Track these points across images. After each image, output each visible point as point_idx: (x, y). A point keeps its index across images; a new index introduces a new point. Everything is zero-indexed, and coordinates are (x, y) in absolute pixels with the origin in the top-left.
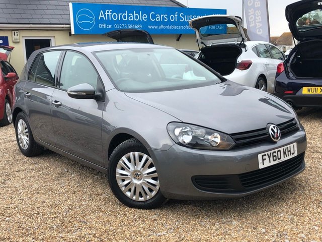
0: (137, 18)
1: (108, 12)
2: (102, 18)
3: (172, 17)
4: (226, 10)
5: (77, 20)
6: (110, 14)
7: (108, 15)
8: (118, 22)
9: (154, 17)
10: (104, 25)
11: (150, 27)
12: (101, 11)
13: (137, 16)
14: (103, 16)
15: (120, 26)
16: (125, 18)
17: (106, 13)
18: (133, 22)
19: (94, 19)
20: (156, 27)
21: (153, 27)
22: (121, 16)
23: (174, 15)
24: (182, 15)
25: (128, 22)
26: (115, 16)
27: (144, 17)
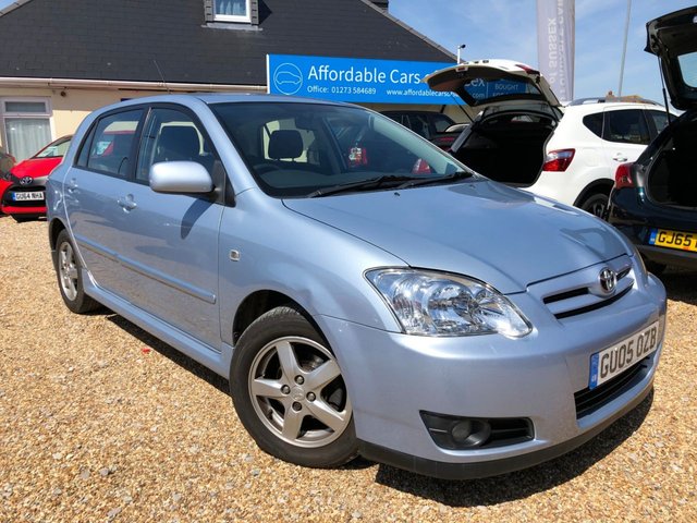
0: (368, 78)
2: (313, 77)
5: (275, 79)
6: (326, 71)
7: (323, 73)
8: (337, 83)
9: (397, 76)
10: (315, 88)
11: (389, 92)
12: (313, 68)
13: (368, 76)
14: (315, 74)
15: (340, 90)
16: (349, 78)
17: (320, 71)
18: (363, 85)
19: (301, 80)
20: (400, 93)
21: (394, 93)
22: (343, 74)
25: (354, 84)
26: (333, 76)
27: (381, 77)
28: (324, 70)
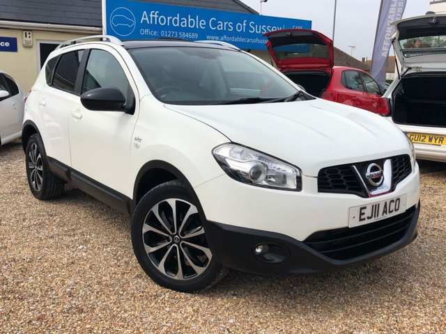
0: (192, 25)
1: (154, 14)
2: (145, 21)
3: (239, 26)
4: (311, 22)
5: (111, 22)
6: (156, 16)
7: (154, 18)
8: (166, 28)
9: (215, 24)
10: (147, 31)
11: (208, 38)
12: (145, 12)
13: (192, 22)
14: (147, 19)
15: (168, 34)
16: (176, 23)
17: (151, 16)
19: (135, 22)
20: (217, 38)
21: (213, 38)
22: (171, 20)
23: (242, 23)
24: (252, 24)
25: (180, 29)
26: (162, 21)
27: (201, 24)
28: (154, 15)
